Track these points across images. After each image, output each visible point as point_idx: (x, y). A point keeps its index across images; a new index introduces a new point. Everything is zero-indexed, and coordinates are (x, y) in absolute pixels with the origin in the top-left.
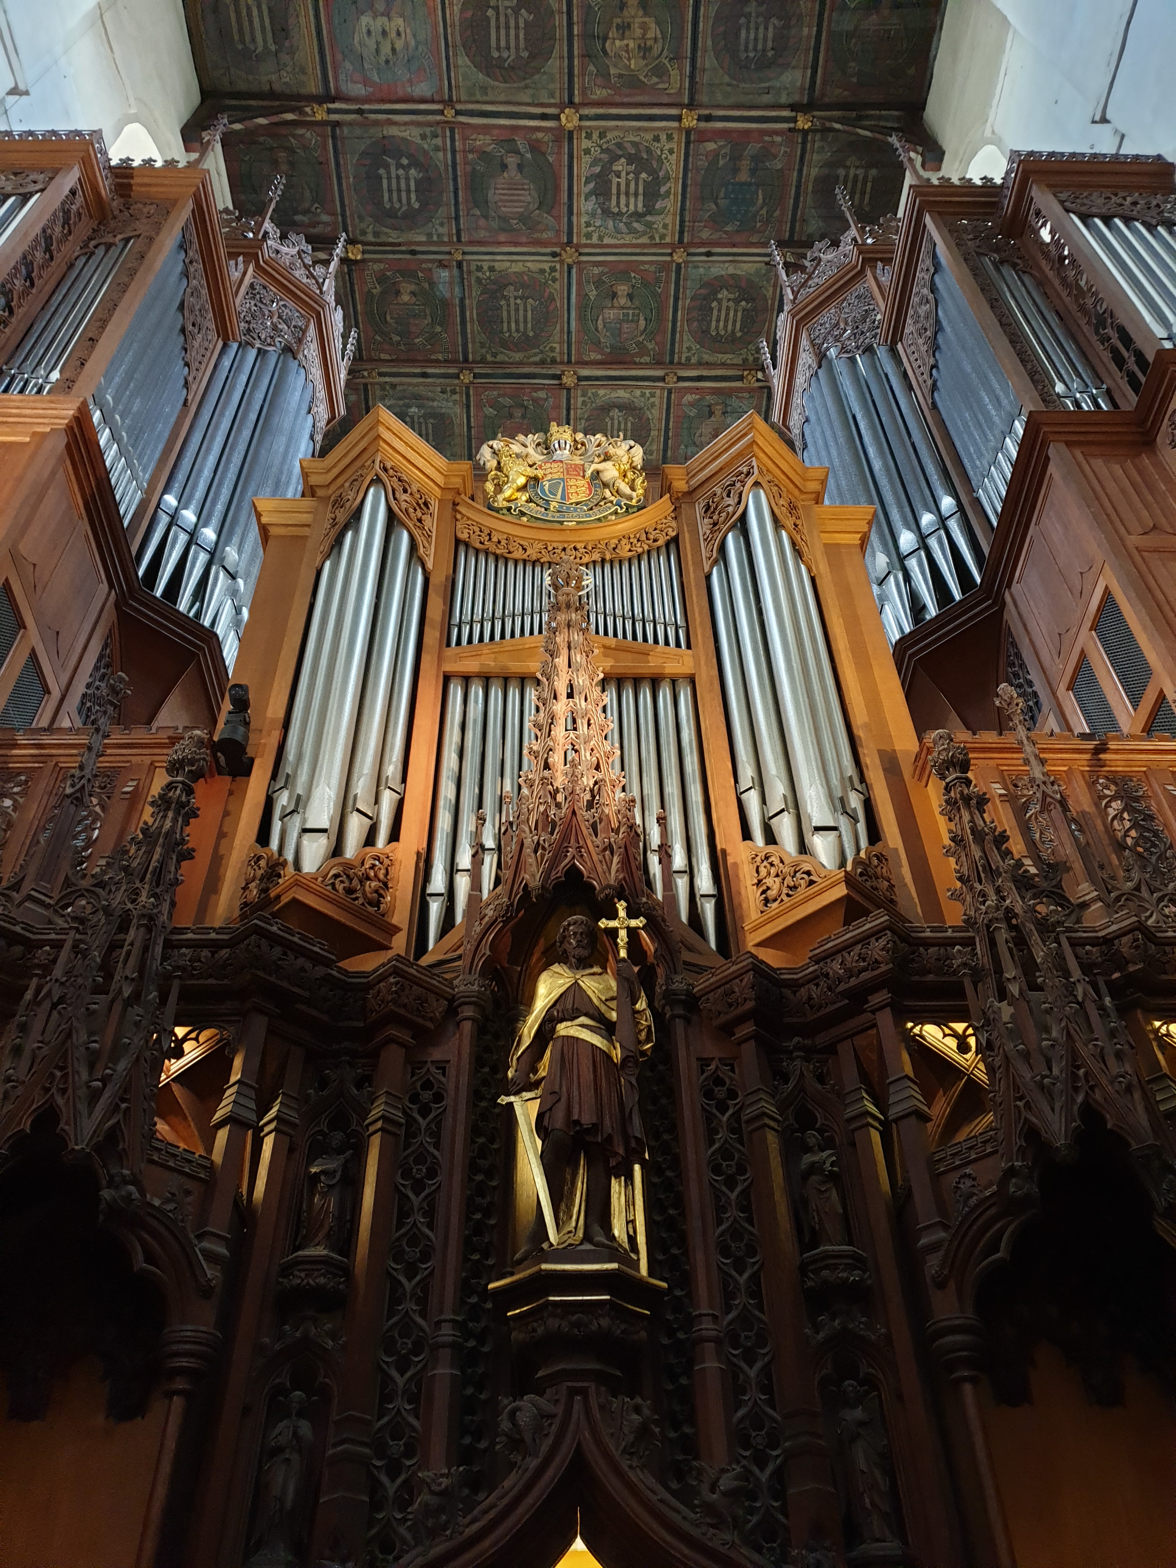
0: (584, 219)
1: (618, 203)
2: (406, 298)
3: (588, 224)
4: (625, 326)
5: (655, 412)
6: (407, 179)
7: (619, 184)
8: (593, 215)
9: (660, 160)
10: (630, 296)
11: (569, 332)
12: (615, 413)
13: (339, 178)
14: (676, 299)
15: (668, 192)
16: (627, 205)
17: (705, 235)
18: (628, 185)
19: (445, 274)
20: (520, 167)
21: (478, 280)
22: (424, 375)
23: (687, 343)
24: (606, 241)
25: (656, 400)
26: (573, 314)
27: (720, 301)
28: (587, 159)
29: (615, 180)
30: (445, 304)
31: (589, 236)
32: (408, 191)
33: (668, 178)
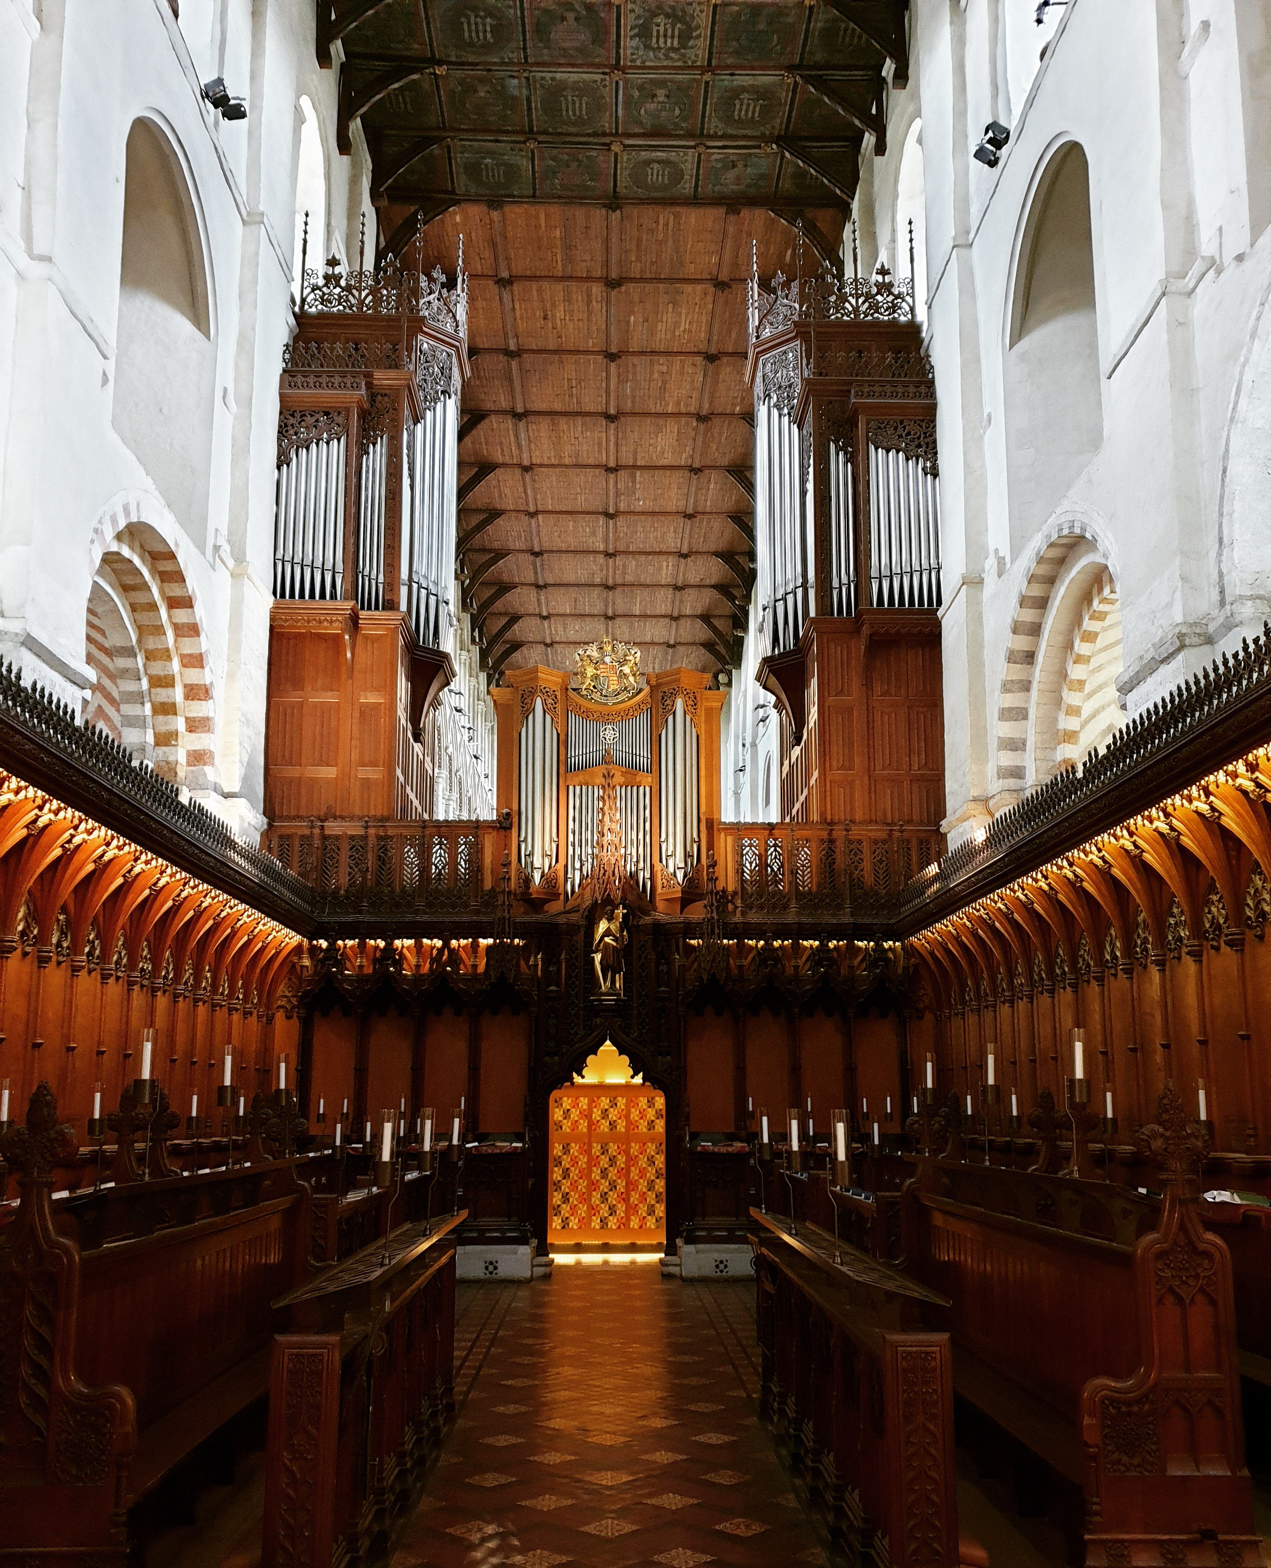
0: (629, 52)
1: (658, 42)
2: (482, 94)
3: (633, 54)
4: (663, 113)
5: (688, 165)
6: (484, 25)
7: (658, 31)
8: (637, 49)
9: (693, 17)
10: (667, 96)
11: (617, 117)
12: (656, 166)
13: (428, 24)
14: (705, 98)
15: (699, 36)
16: (665, 43)
17: (729, 62)
18: (666, 30)
19: (515, 82)
20: (577, 19)
21: (542, 86)
22: (497, 141)
23: (714, 124)
24: (647, 64)
25: (690, 158)
26: (620, 107)
27: (742, 101)
28: (633, 15)
29: (655, 28)
30: (514, 98)
31: (632, 61)
32: (485, 31)
33: (698, 27)
